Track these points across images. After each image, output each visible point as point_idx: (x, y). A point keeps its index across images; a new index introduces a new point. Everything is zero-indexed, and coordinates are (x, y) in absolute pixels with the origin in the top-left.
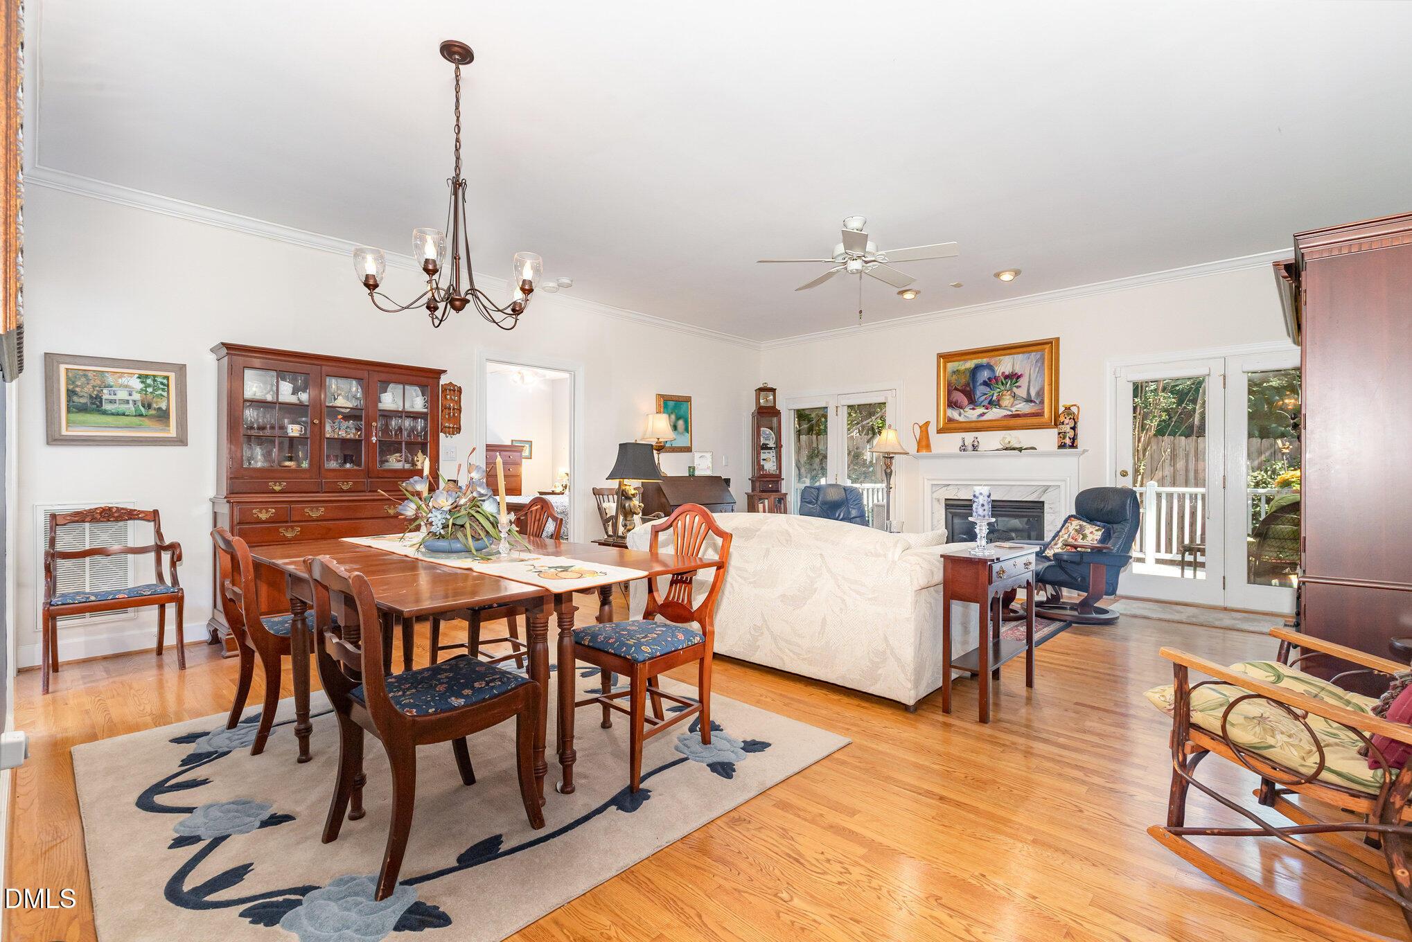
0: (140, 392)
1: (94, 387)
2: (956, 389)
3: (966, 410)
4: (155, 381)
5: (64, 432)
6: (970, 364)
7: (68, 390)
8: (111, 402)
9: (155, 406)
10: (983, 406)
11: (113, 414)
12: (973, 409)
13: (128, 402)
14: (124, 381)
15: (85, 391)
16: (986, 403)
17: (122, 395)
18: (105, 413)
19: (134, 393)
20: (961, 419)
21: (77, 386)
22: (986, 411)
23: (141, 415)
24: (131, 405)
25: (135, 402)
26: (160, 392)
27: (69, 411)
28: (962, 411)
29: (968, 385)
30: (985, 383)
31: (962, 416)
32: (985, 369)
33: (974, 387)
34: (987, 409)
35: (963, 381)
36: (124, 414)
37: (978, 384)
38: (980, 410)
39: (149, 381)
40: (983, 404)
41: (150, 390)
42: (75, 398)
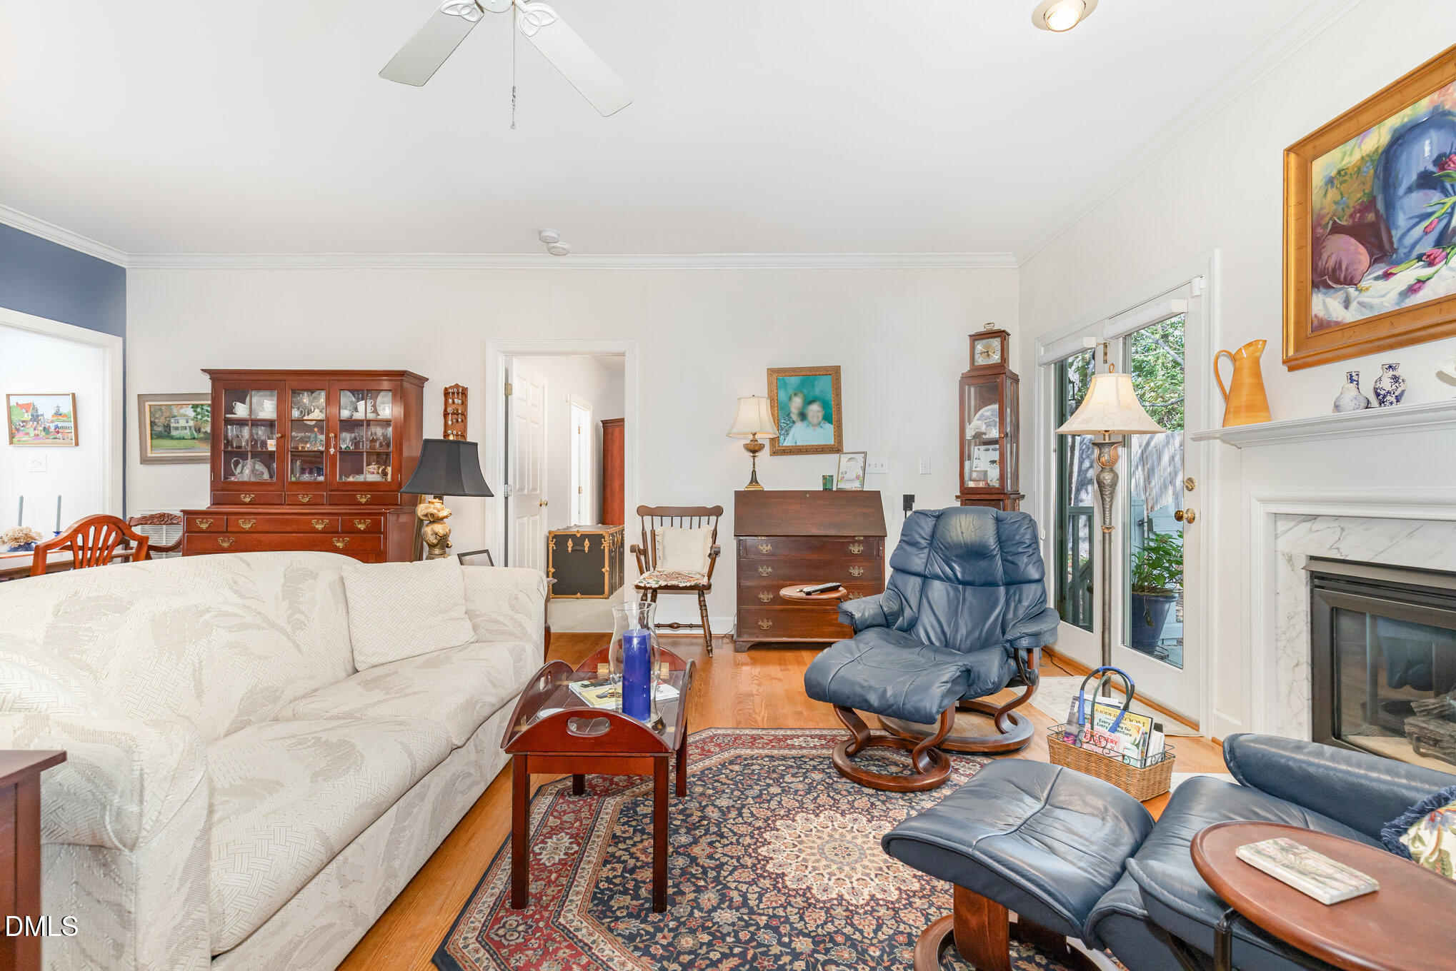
0: (193, 420)
1: (166, 418)
2: (1337, 229)
3: (1363, 284)
4: (202, 409)
5: (149, 455)
6: (1378, 138)
7: (151, 422)
8: (177, 429)
9: (203, 430)
10: (1419, 258)
11: (177, 439)
12: (1387, 275)
13: (185, 428)
14: (183, 411)
15: (161, 421)
16: (1426, 247)
17: (182, 423)
18: (172, 438)
19: (190, 421)
20: (1350, 316)
21: (156, 418)
22: (1428, 271)
23: (194, 439)
24: (188, 431)
25: (190, 427)
26: (206, 418)
27: (152, 439)
28: (1351, 290)
29: (1370, 205)
30: (1427, 181)
31: (1354, 305)
32: (1423, 133)
33: (1390, 205)
34: (1431, 264)
35: (1356, 196)
36: (184, 439)
37: (1401, 191)
38: (1408, 274)
39: (199, 410)
40: (1415, 253)
41: (199, 417)
42: (155, 428)
